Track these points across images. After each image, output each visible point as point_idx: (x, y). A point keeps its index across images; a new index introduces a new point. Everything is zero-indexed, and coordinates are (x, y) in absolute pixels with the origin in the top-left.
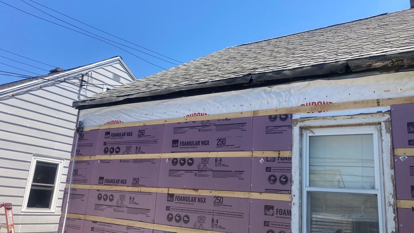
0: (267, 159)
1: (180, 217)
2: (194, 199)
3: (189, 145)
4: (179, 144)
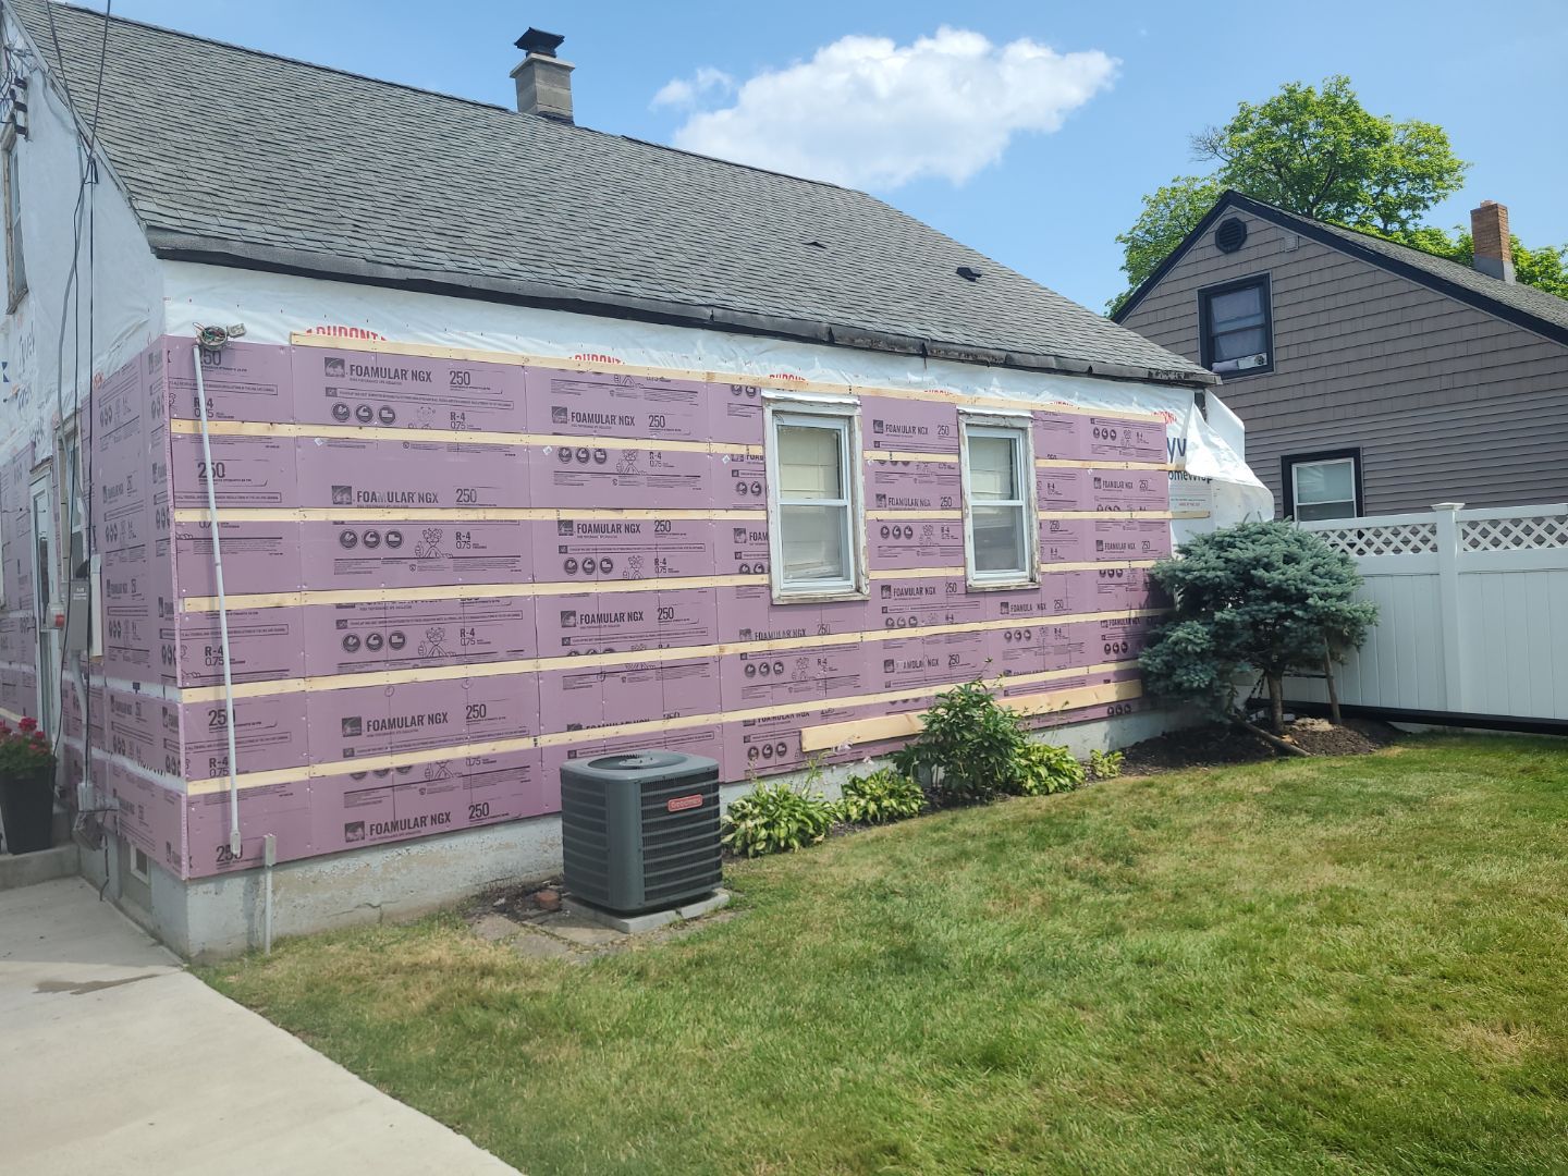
0: (733, 458)
1: (592, 562)
2: (616, 527)
3: (592, 421)
4: (570, 416)
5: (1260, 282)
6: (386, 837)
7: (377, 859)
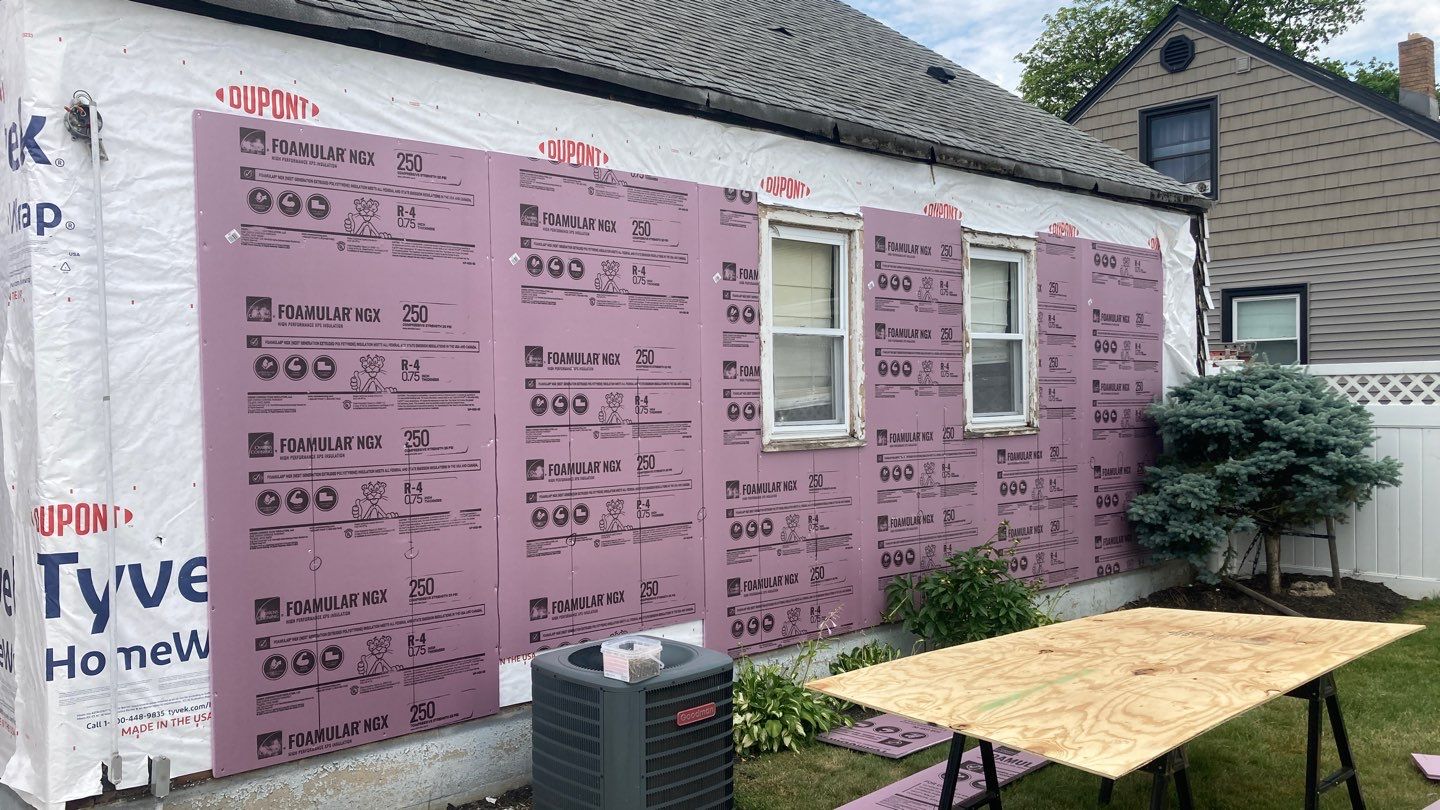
3: (569, 226)
4: (541, 218)
5: (1207, 105)
6: (310, 750)
7: (296, 780)
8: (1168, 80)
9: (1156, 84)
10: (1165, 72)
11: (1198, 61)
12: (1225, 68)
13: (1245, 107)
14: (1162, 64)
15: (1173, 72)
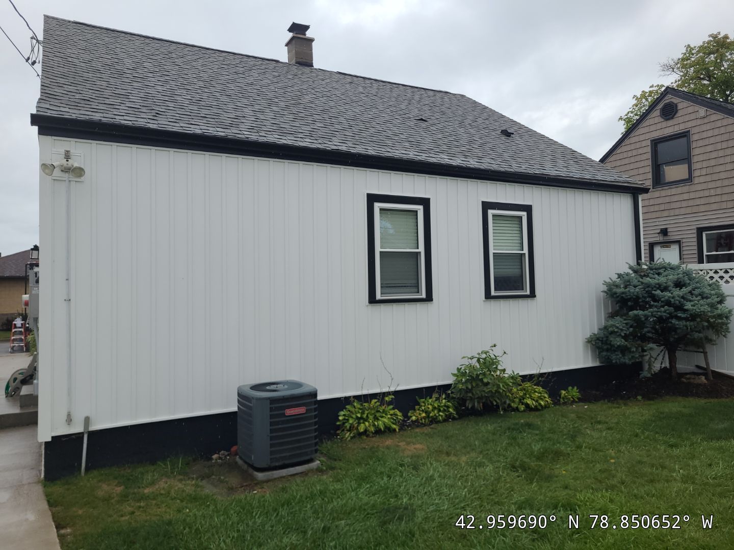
5: (685, 135)
8: (665, 124)
9: (659, 126)
10: (663, 120)
11: (680, 113)
12: (693, 116)
13: (705, 135)
14: (661, 117)
15: (667, 120)
